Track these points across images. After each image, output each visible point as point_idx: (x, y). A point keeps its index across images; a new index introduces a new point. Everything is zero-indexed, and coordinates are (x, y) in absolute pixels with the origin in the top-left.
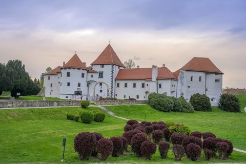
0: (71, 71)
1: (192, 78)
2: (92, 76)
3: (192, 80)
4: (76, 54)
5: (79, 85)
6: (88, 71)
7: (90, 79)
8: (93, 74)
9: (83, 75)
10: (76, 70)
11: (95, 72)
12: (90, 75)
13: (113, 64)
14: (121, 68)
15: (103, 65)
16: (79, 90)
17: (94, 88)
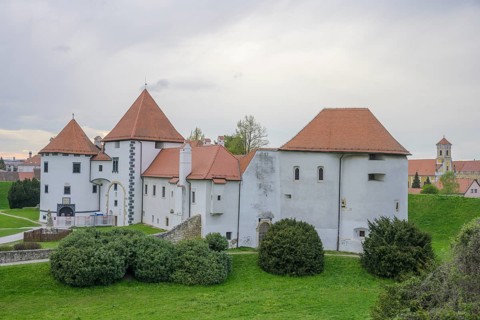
0: (50, 159)
1: (297, 171)
2: (101, 168)
3: (297, 177)
4: (74, 120)
5: (67, 190)
6: (93, 158)
7: (97, 175)
8: (102, 164)
9: (77, 168)
10: (60, 156)
11: (107, 159)
12: (95, 165)
13: (133, 141)
14: (167, 146)
15: (118, 141)
16: (67, 202)
17: (107, 195)
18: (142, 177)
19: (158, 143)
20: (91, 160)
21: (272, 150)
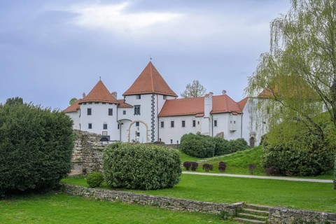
0: (93, 107)
1: (268, 109)
2: (124, 113)
3: (268, 113)
5: (105, 127)
6: (119, 105)
7: (121, 117)
8: (126, 109)
9: (110, 112)
10: (100, 105)
11: (130, 106)
12: (121, 110)
13: (154, 94)
14: (169, 98)
15: (140, 95)
16: (105, 134)
17: (129, 130)
18: (158, 117)
19: (165, 96)
20: (118, 107)
21: (255, 98)
